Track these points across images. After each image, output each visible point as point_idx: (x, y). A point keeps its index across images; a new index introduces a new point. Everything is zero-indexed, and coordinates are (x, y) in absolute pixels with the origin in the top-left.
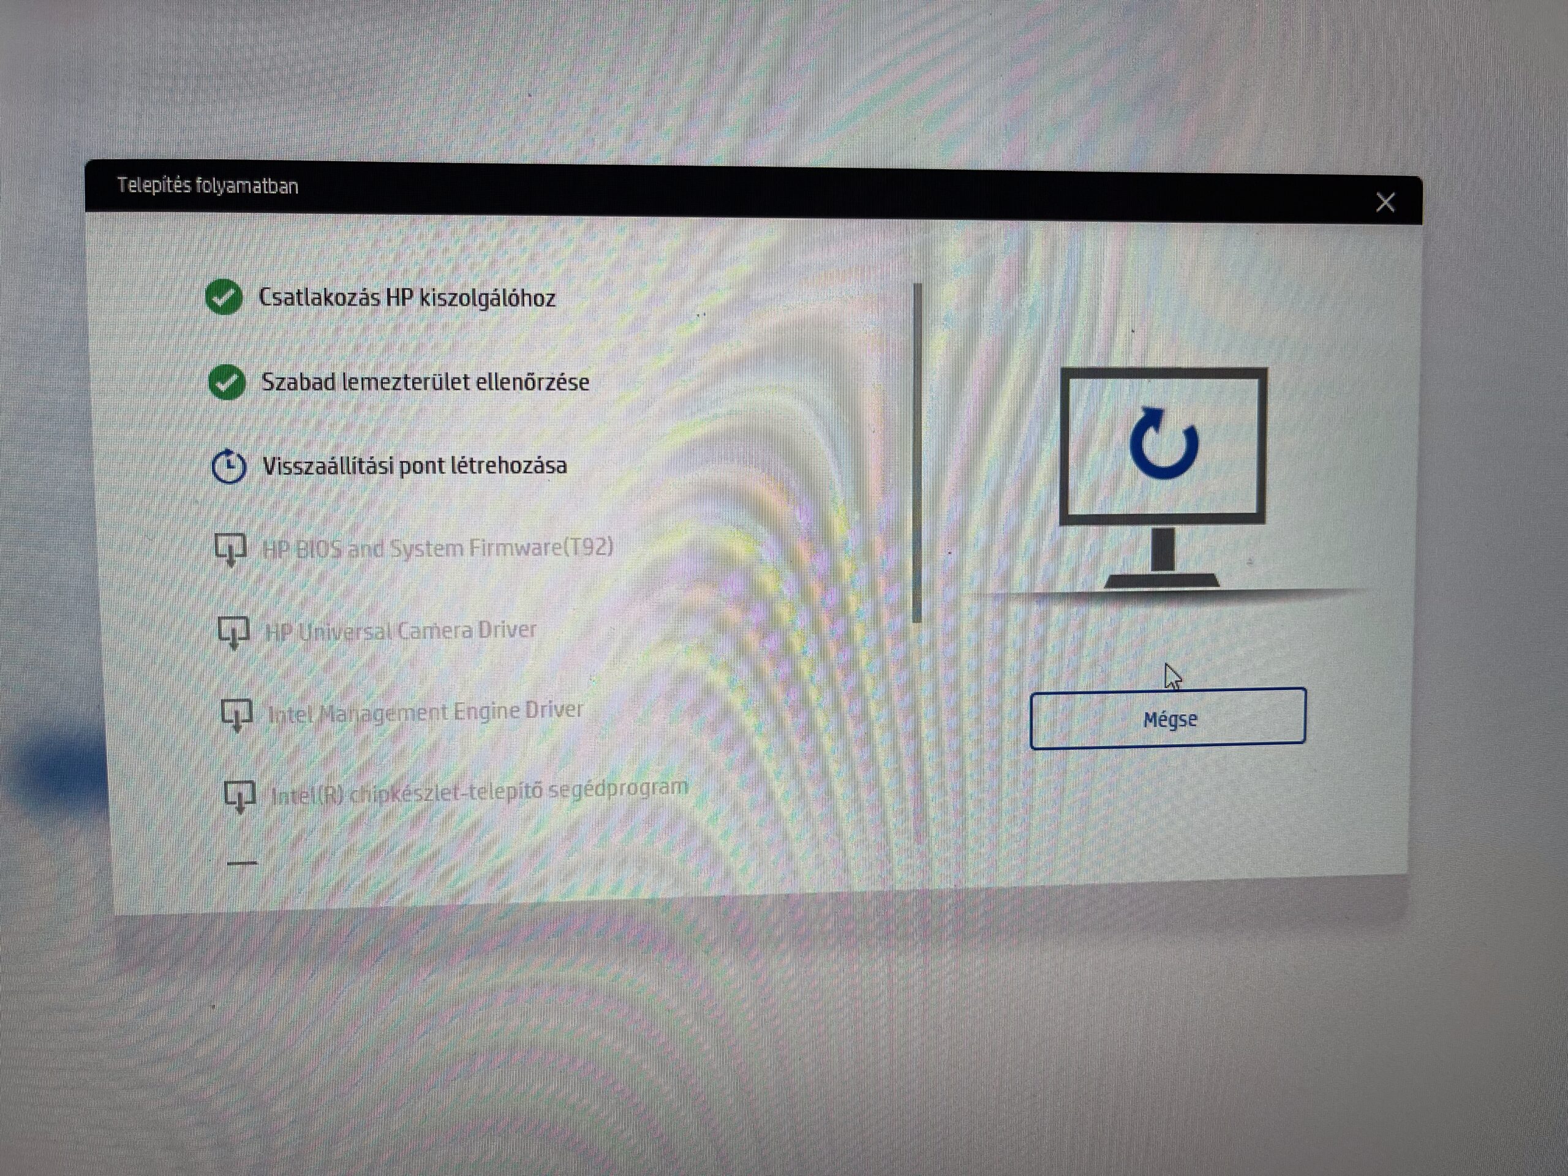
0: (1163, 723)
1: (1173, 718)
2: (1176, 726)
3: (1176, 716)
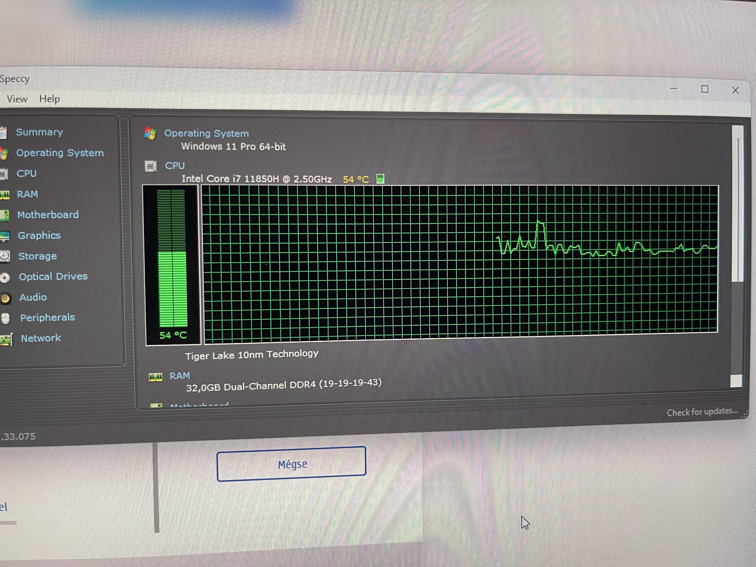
0: (289, 466)
1: (294, 464)
2: (295, 467)
3: (295, 463)
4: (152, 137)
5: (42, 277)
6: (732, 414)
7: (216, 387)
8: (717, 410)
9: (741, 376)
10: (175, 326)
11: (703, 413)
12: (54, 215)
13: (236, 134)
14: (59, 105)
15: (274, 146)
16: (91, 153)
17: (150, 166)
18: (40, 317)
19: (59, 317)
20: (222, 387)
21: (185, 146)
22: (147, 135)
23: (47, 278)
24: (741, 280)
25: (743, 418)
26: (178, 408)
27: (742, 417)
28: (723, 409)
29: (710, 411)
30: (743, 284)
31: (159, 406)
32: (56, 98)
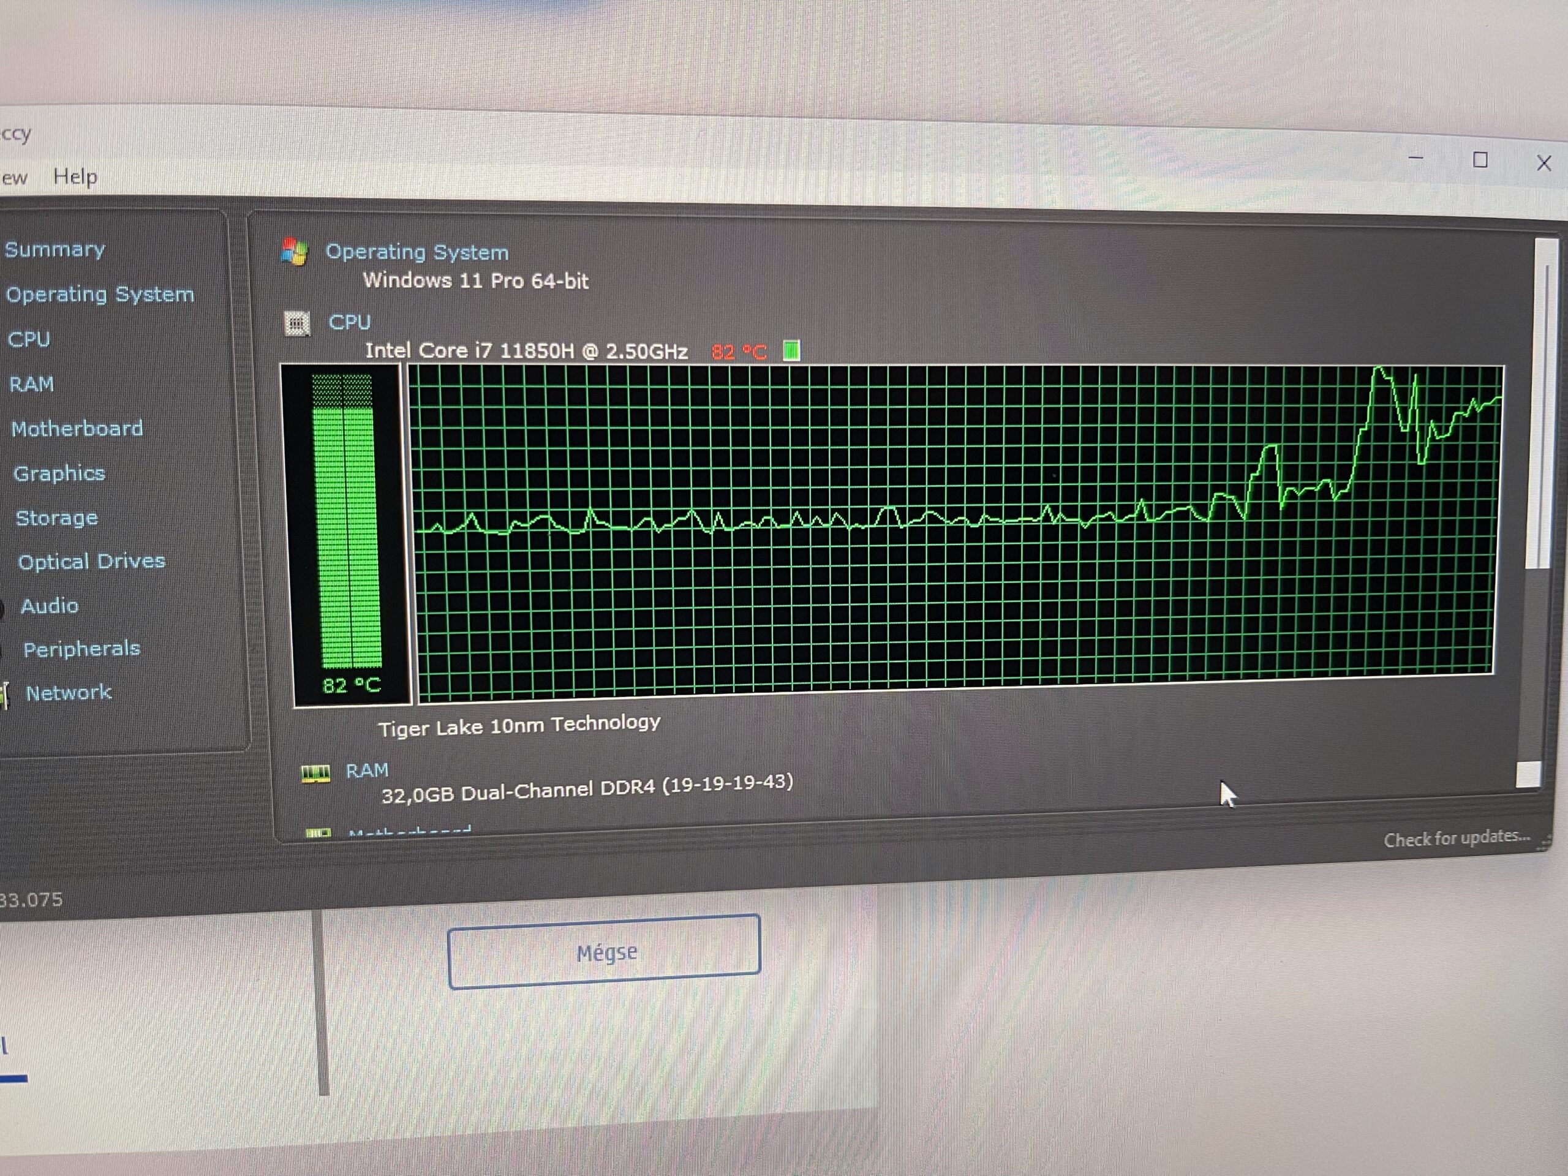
0: (599, 957)
1: (610, 952)
2: (613, 959)
3: (613, 949)
4: (298, 259)
5: (66, 563)
6: (1519, 842)
7: (446, 794)
8: (1487, 835)
9: (1539, 763)
10: (356, 665)
11: (1458, 840)
12: (89, 429)
13: (480, 253)
14: (96, 190)
15: (565, 281)
16: (167, 294)
17: (296, 324)
18: (66, 648)
19: (105, 647)
20: (457, 793)
21: (371, 280)
22: (288, 255)
23: (77, 565)
24: (1546, 564)
25: (1541, 851)
26: (364, 837)
27: (1538, 849)
28: (1501, 833)
29: (1473, 836)
30: (1549, 572)
31: (325, 833)
32: (89, 175)
